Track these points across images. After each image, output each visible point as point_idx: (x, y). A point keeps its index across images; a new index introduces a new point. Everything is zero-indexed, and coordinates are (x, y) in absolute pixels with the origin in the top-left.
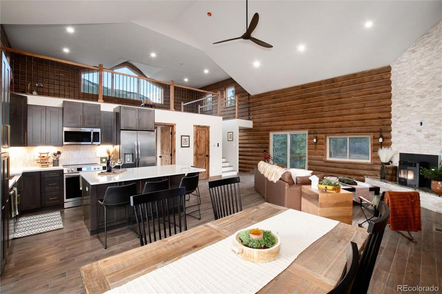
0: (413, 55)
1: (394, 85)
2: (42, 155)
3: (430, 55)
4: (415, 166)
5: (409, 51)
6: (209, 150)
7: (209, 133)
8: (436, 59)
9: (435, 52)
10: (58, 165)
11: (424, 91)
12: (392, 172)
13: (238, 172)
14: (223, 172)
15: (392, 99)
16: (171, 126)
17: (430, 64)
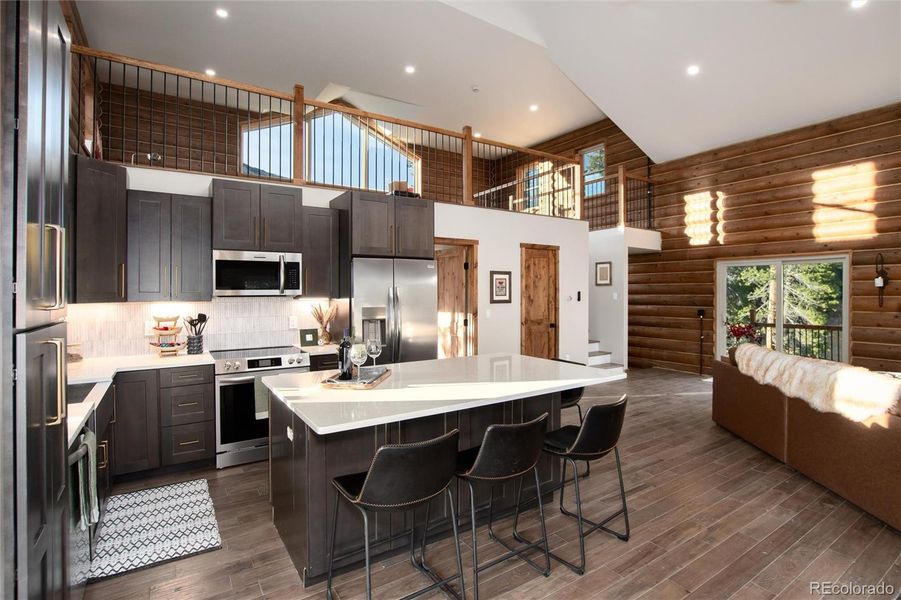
2: (163, 325)
6: (556, 309)
7: (556, 264)
10: (199, 351)
13: (626, 367)
16: (464, 246)
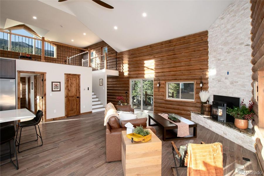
0: (222, 21)
1: (210, 45)
3: (234, 20)
4: (224, 106)
5: (220, 19)
7: (79, 80)
8: (238, 23)
9: (237, 17)
11: (230, 48)
12: (208, 109)
14: (93, 109)
15: (209, 55)
16: (42, 74)
17: (233, 27)
